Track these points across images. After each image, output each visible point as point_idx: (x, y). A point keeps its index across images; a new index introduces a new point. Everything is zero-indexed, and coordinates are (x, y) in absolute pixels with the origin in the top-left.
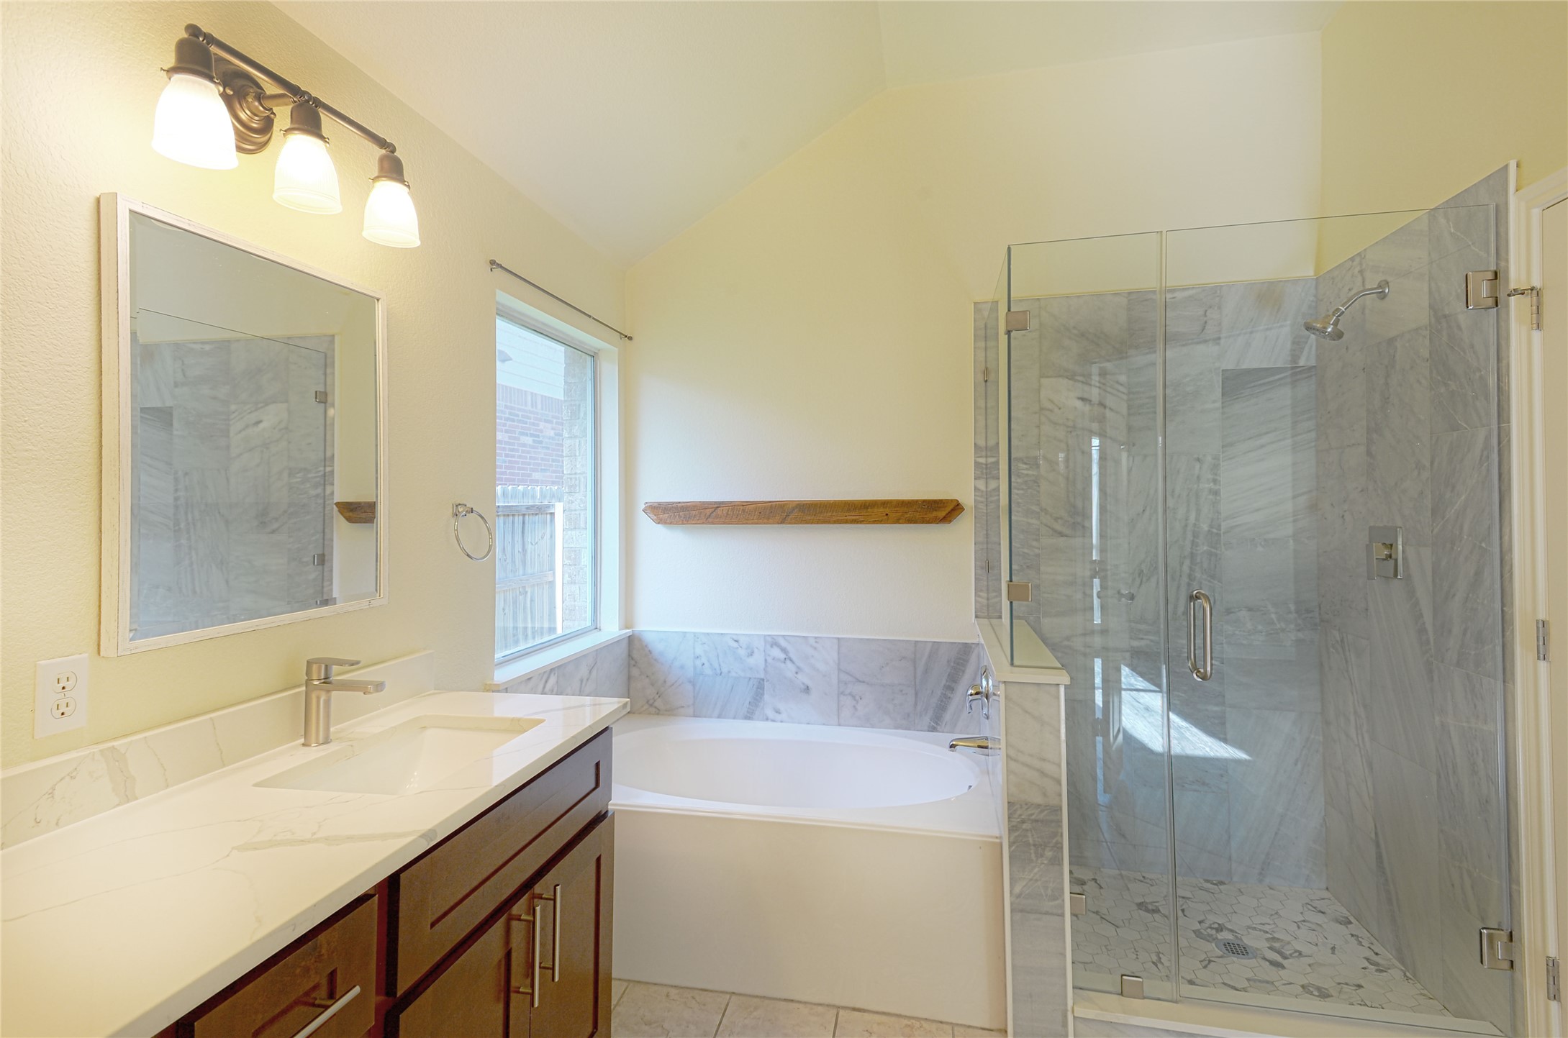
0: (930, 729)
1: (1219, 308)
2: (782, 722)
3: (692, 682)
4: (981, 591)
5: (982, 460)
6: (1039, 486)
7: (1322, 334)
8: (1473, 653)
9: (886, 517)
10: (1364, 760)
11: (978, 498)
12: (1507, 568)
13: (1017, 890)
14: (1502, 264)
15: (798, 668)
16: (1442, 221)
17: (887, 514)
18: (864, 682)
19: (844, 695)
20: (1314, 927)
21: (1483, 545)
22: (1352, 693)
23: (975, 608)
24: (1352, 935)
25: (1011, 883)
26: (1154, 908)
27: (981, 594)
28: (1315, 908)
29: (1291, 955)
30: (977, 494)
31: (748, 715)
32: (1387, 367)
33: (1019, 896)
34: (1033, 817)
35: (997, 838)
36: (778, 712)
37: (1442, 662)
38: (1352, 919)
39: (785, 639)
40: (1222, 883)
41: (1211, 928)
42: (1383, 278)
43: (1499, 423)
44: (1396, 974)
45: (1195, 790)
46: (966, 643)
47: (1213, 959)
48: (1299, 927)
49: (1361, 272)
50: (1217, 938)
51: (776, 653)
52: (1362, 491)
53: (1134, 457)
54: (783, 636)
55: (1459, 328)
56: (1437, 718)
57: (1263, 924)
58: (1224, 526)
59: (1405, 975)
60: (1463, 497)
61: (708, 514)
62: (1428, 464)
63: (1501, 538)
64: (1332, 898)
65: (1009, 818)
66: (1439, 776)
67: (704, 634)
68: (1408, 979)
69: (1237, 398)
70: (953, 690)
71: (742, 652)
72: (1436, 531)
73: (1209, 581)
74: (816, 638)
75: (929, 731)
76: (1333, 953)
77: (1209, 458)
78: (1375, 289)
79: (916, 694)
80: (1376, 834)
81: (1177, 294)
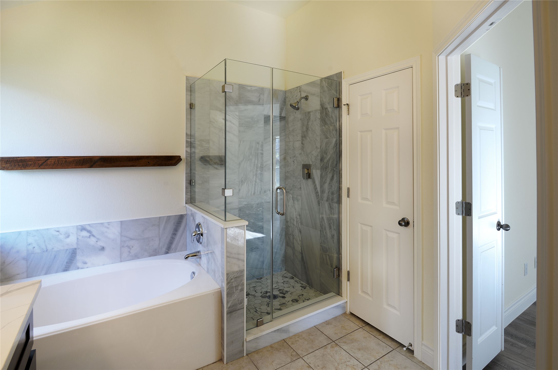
0: (166, 253)
1: (263, 95)
2: (87, 268)
3: (26, 259)
4: (188, 193)
5: (189, 140)
6: (209, 151)
7: (295, 108)
8: (331, 197)
9: (148, 164)
10: (299, 231)
11: (187, 155)
12: (340, 175)
13: (229, 306)
14: (340, 97)
15: (98, 239)
16: (324, 83)
17: (149, 162)
18: (134, 239)
19: (124, 247)
20: (286, 282)
21: (334, 169)
22: (296, 212)
23: (186, 200)
24: (295, 281)
25: (227, 304)
26: (248, 294)
27: (188, 194)
28: (285, 277)
29: (285, 293)
30: (187, 153)
31: (66, 269)
32: (308, 119)
33: (229, 307)
34: (235, 276)
35: (219, 289)
36: (85, 263)
37: (322, 200)
38: (294, 277)
39: (90, 226)
40: (261, 278)
41: (264, 293)
42: (307, 95)
43: (339, 137)
44: (308, 288)
45: (255, 251)
46: (181, 215)
47: (269, 303)
48: (284, 284)
49: (300, 91)
50: (267, 296)
51: (85, 233)
52: (300, 154)
53: (240, 141)
54: (89, 225)
55: (329, 111)
56: (321, 216)
57: (276, 287)
58: (264, 164)
59: (310, 287)
60: (329, 156)
61: (40, 163)
62: (319, 147)
63: (339, 167)
64: (287, 272)
65: (227, 280)
66: (321, 231)
67: (35, 231)
68: (311, 288)
69: (268, 124)
70: (176, 234)
71: (62, 237)
72: (321, 165)
73: (261, 183)
74: (108, 223)
75: (165, 254)
76: (294, 288)
77: (261, 143)
78: (304, 97)
79: (160, 240)
80: (302, 251)
81: (252, 88)
